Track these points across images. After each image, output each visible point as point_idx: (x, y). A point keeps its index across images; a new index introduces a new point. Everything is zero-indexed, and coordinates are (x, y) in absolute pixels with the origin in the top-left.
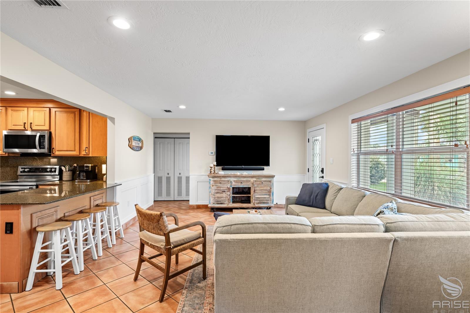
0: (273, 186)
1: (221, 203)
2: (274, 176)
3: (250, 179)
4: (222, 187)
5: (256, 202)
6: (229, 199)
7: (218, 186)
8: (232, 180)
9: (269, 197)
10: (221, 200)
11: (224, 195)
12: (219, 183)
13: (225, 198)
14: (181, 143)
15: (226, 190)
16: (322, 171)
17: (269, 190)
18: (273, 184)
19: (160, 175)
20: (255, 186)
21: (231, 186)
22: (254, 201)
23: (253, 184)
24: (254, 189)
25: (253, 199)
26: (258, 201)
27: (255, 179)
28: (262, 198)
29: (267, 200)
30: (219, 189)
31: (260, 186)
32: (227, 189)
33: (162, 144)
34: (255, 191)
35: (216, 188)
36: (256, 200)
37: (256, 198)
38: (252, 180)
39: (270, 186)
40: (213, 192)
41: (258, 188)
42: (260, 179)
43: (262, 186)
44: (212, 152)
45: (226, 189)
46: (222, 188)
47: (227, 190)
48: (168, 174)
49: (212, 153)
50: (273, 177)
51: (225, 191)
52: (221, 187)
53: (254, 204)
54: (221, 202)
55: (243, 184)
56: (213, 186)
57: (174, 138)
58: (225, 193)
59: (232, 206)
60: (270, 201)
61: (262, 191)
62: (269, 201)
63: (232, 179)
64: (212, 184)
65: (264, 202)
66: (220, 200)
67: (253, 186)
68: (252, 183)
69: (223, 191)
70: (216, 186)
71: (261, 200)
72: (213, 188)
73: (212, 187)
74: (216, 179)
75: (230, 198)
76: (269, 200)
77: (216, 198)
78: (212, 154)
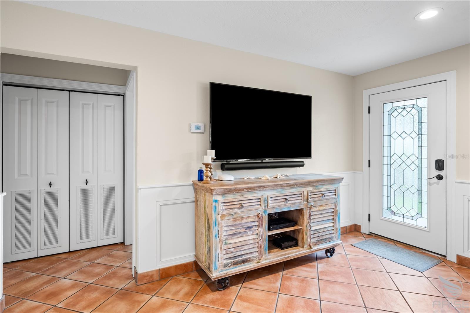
0: (339, 201)
1: (244, 261)
2: (343, 179)
3: (302, 189)
4: (246, 218)
5: (312, 240)
6: (261, 247)
7: (235, 216)
8: (265, 196)
9: (332, 225)
10: (243, 253)
11: (250, 237)
12: (238, 208)
13: (251, 246)
14: (89, 105)
15: (253, 224)
16: (440, 165)
17: (333, 210)
18: (339, 196)
19: (22, 189)
20: (312, 204)
21: (265, 211)
22: (309, 240)
23: (307, 200)
24: (308, 211)
25: (308, 235)
26: (316, 239)
27: (310, 189)
28: (322, 230)
29: (330, 233)
30: (238, 224)
31: (319, 203)
32: (257, 219)
33: (29, 102)
34: (310, 216)
35: (231, 223)
36: (312, 236)
37: (312, 233)
38: (306, 190)
39: (334, 201)
40: (225, 234)
41: (315, 209)
42: (319, 187)
43: (323, 203)
44: (199, 124)
45: (253, 220)
46: (245, 221)
47: (257, 223)
48: (50, 184)
49: (198, 128)
50: (340, 180)
51: (251, 227)
52: (242, 218)
53: (310, 247)
54: (244, 257)
55: (289, 202)
56: (223, 216)
57: (69, 91)
58: (251, 232)
59: (268, 261)
60: (335, 233)
61: (321, 214)
62: (333, 235)
63: (268, 193)
64: (221, 213)
65: (325, 237)
66: (239, 253)
67: (307, 206)
68: (305, 198)
69: (246, 228)
70: (232, 217)
71: (321, 234)
72: (224, 223)
73: (222, 220)
74: (230, 197)
75: (263, 242)
76: (333, 232)
77: (232, 250)
78: (198, 131)
